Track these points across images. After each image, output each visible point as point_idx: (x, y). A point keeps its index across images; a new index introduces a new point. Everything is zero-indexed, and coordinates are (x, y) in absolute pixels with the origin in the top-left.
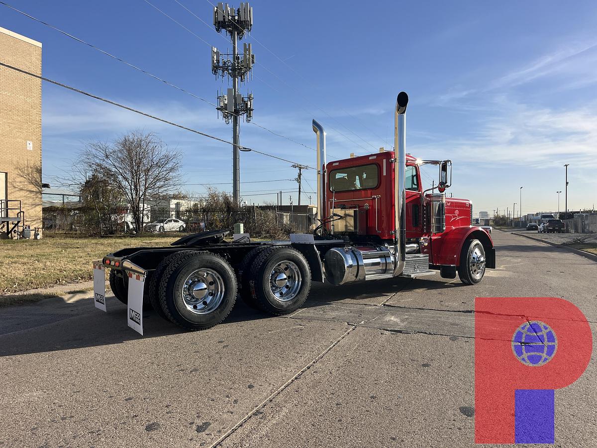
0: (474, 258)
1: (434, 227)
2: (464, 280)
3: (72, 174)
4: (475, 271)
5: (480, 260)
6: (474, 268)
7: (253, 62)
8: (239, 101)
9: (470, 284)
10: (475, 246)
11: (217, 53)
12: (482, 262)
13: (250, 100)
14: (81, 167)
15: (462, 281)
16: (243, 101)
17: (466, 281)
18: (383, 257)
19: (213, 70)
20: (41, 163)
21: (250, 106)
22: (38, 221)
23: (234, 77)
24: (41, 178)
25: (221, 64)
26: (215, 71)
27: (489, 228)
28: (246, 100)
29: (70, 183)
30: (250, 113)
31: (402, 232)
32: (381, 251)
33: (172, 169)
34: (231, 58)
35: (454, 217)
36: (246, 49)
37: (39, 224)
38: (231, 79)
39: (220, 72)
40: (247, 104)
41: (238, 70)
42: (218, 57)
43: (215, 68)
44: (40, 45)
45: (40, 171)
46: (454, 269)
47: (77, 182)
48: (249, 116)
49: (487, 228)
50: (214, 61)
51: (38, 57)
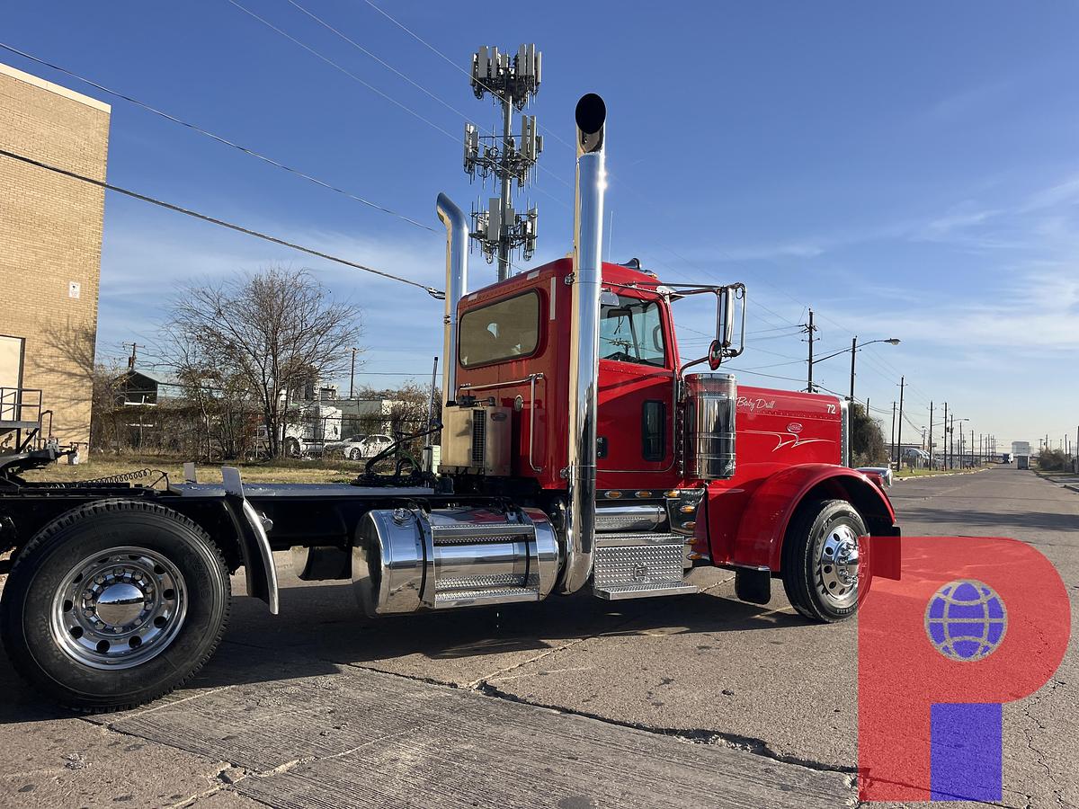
0: (829, 551)
1: (705, 463)
2: (801, 608)
3: (160, 344)
4: (833, 585)
5: (846, 558)
6: (828, 578)
7: (539, 150)
8: (511, 221)
9: (817, 621)
10: (834, 517)
11: (474, 136)
12: (854, 562)
13: (531, 219)
14: (176, 331)
15: (796, 610)
16: (517, 220)
17: (806, 611)
18: (522, 541)
19: (466, 166)
20: (95, 322)
21: (532, 230)
22: (81, 430)
23: (504, 176)
24: (93, 351)
25: (481, 155)
26: (470, 168)
27: (884, 472)
28: (524, 218)
29: (155, 360)
30: (530, 244)
31: (584, 472)
32: (521, 522)
33: (343, 339)
34: (500, 143)
35: (785, 438)
36: (527, 127)
37: (84, 435)
38: (499, 181)
39: (478, 169)
40: (525, 227)
41: (512, 165)
42: (475, 141)
43: (471, 162)
44: (107, 108)
45: (91, 338)
46: (765, 578)
47: (169, 361)
48: (529, 248)
49: (878, 473)
50: (467, 150)
51: (102, 130)
